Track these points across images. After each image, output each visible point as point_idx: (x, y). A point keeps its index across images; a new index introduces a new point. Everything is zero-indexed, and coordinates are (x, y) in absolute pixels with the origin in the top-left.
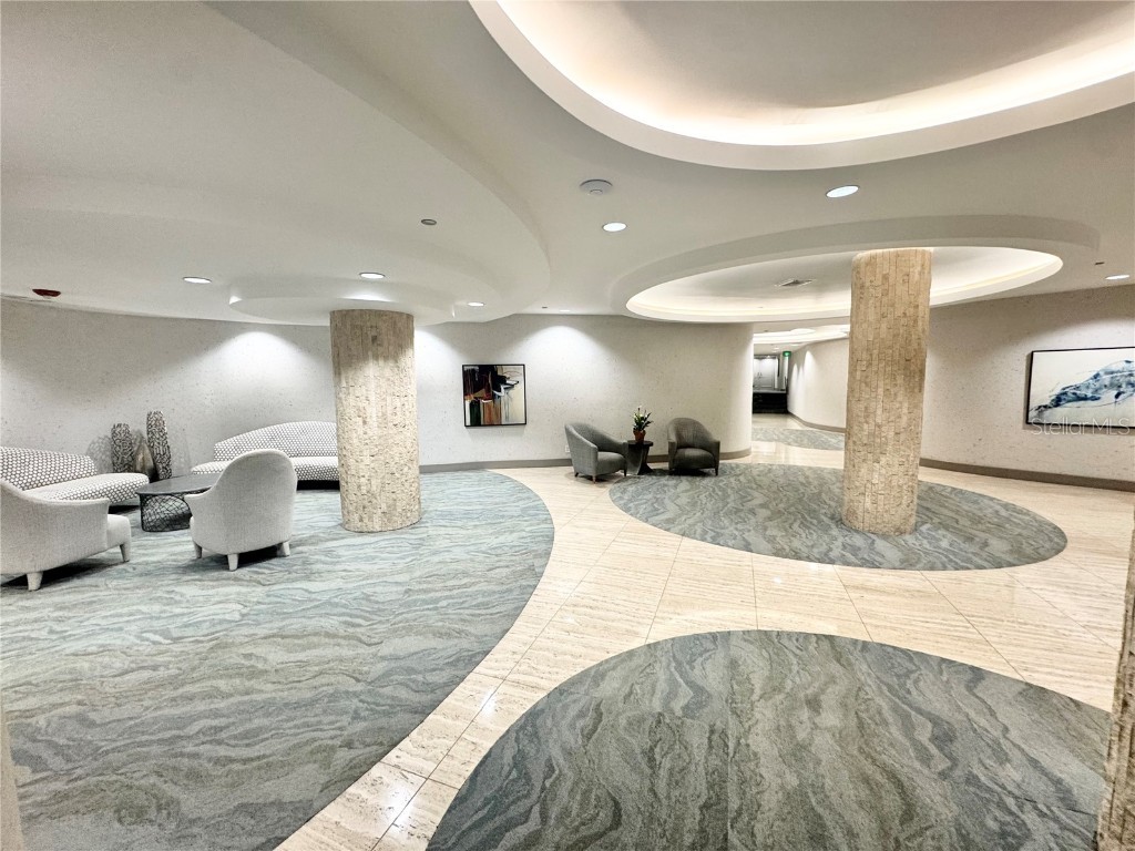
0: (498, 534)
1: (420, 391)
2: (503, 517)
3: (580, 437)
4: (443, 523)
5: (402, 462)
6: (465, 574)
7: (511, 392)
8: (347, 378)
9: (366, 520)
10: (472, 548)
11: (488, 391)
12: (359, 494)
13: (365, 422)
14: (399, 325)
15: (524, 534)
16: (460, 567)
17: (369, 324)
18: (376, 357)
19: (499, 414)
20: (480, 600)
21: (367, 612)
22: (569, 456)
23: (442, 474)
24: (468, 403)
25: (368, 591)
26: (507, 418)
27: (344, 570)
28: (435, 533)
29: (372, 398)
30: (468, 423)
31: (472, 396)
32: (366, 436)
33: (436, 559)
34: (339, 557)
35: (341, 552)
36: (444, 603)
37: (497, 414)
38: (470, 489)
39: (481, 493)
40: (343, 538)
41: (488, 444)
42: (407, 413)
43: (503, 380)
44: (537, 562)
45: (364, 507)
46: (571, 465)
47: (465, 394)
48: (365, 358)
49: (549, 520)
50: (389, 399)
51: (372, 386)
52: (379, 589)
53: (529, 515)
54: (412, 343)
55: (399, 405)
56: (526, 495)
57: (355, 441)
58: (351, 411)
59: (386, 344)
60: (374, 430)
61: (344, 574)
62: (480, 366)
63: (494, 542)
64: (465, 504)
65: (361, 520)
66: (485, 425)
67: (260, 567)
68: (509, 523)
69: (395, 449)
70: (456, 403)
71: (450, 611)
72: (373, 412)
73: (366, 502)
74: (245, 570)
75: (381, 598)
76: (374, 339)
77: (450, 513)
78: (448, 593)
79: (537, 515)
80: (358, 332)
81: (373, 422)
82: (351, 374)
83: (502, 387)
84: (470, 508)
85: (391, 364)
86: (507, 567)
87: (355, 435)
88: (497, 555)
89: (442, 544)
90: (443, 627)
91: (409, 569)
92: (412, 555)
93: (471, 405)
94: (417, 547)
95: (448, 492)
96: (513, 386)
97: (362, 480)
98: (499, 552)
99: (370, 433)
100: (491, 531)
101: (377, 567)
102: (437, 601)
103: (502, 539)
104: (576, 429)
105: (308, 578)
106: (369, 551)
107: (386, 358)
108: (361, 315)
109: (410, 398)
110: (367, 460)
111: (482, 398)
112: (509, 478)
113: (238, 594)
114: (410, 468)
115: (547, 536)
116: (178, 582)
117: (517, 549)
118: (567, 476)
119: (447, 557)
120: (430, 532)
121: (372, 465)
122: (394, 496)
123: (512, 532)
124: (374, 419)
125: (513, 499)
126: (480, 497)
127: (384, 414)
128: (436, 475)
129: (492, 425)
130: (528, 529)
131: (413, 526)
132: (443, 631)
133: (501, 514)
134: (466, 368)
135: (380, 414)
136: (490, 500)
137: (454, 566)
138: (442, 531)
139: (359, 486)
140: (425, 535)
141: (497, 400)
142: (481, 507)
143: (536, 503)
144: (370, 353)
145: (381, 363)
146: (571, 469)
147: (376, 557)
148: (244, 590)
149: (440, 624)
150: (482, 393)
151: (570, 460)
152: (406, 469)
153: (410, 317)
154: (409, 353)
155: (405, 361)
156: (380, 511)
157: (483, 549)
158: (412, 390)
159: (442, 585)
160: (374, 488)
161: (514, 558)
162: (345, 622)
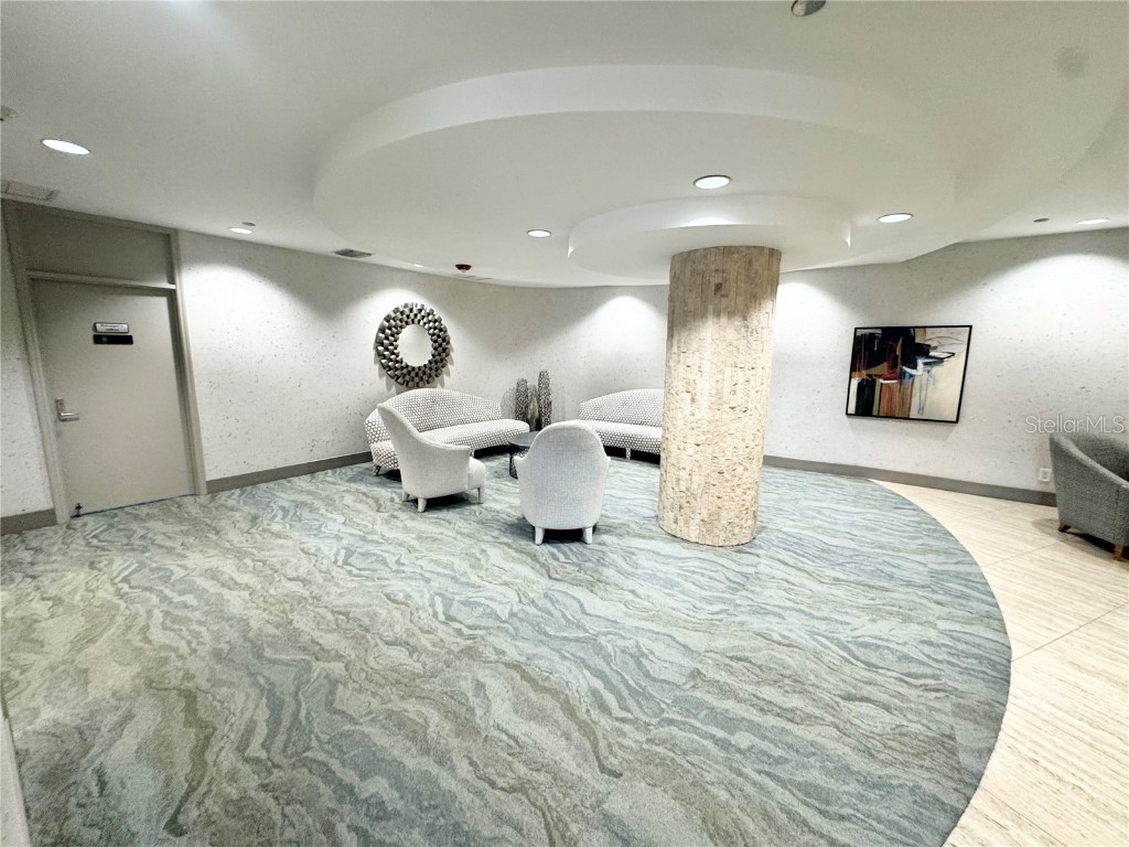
0: (876, 613)
1: (776, 361)
2: (891, 577)
3: (1091, 462)
4: (784, 556)
5: (735, 459)
6: (798, 684)
7: (936, 370)
8: (679, 341)
9: (681, 523)
10: (823, 626)
11: (893, 366)
12: (677, 490)
13: (693, 400)
14: (756, 265)
15: (932, 634)
16: (793, 660)
17: (713, 267)
18: (718, 314)
19: (906, 402)
20: (816, 776)
21: (628, 686)
22: (1051, 489)
23: (802, 474)
24: (855, 383)
25: (646, 643)
26: (921, 409)
27: (633, 592)
28: (768, 571)
29: (706, 368)
30: (852, 409)
31: (864, 372)
32: (692, 418)
33: (757, 624)
34: (636, 565)
35: (642, 559)
36: (743, 739)
37: (903, 402)
38: (840, 507)
39: (857, 518)
40: (652, 538)
41: (879, 444)
42: (752, 393)
43: (924, 350)
44: (966, 734)
45: (681, 507)
46: (1053, 504)
47: (853, 369)
48: (704, 315)
49: (995, 620)
50: (728, 371)
51: (707, 353)
52: (659, 648)
53: (947, 592)
54: (774, 292)
55: (741, 380)
56: (942, 545)
57: (680, 423)
58: (679, 385)
59: (732, 294)
60: (703, 413)
61: (630, 597)
62: (884, 329)
63: (869, 629)
64: (825, 531)
65: (676, 522)
66: (878, 416)
67: (559, 550)
68: (900, 595)
69: (729, 440)
70: (836, 380)
71: (748, 770)
72: (705, 387)
73: (683, 501)
74: (548, 548)
75: (653, 669)
76: (718, 287)
77: (800, 542)
78: (756, 717)
79: (967, 597)
80: (699, 280)
81: (703, 401)
82: (684, 335)
83: (920, 362)
84: (835, 542)
85: (737, 322)
86: (887, 708)
87: (680, 415)
88: (870, 666)
89: (773, 596)
90: (726, 807)
91: (710, 628)
92: (723, 601)
93: (861, 386)
94: (736, 587)
95: (804, 503)
96: (941, 360)
97: (683, 473)
98: (873, 658)
99: (698, 416)
100: (862, 601)
101: (671, 602)
102: (731, 723)
103: (882, 628)
104: (1077, 444)
105: (590, 586)
106: (672, 570)
107: (731, 315)
108: (705, 257)
109: (759, 372)
110: (691, 450)
111: (880, 376)
112: (910, 504)
113: (525, 579)
114: (746, 469)
115: (993, 664)
116: (496, 543)
117: (914, 669)
118: (1041, 525)
119: (775, 627)
120: (762, 568)
121: (697, 457)
122: (718, 502)
123: (907, 619)
124: (706, 398)
125: (913, 545)
126: (853, 525)
127: (719, 392)
128: (792, 473)
129: (890, 416)
130: (942, 625)
131: (740, 548)
132: (724, 820)
133: (888, 569)
134: (859, 333)
135: (714, 391)
136: (870, 535)
137: (782, 654)
138: (780, 571)
139: (678, 480)
140: (751, 570)
141: (907, 381)
142: (853, 545)
143: (961, 568)
144: (710, 308)
145: (724, 320)
146: (1052, 513)
147: (677, 585)
148: (532, 576)
149: (723, 795)
150: (883, 368)
151: (1052, 496)
152: (740, 470)
153: (774, 254)
154: (767, 306)
155: (759, 318)
156: (698, 517)
157: (843, 638)
158: (765, 360)
159: (750, 688)
160: (695, 487)
161: (904, 690)
162: (594, 692)
